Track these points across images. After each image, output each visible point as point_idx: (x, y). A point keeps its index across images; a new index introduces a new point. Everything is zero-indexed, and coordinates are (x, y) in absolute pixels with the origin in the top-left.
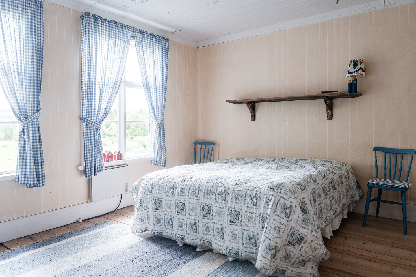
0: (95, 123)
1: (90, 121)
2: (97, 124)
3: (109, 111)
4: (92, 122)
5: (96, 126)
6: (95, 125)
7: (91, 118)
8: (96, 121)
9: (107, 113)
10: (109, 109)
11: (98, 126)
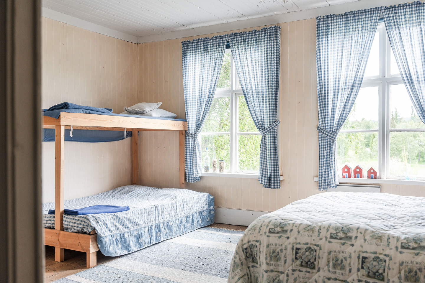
0: (329, 133)
1: (324, 130)
2: (331, 134)
3: (345, 119)
4: (326, 132)
5: (330, 136)
6: (329, 134)
7: (325, 128)
8: (330, 131)
9: (343, 120)
10: (345, 117)
11: (332, 136)
